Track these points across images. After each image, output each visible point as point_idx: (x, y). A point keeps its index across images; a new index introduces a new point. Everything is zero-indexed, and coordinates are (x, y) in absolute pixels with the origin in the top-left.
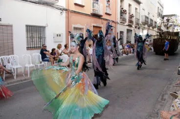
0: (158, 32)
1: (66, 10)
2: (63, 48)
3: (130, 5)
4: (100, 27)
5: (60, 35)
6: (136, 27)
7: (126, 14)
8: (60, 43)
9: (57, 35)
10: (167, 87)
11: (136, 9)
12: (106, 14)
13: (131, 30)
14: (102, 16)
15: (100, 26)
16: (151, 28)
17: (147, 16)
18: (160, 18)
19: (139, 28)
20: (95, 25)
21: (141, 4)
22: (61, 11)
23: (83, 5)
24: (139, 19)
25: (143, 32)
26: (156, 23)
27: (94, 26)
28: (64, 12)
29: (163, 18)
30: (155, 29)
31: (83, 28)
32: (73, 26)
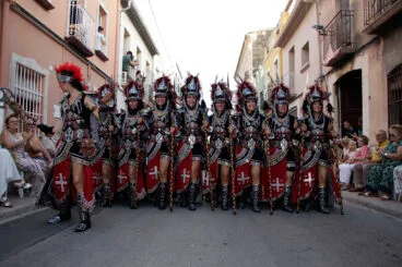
3: (139, 51)
11: (148, 64)
12: (99, 53)
21: (156, 56)
31: (43, 76)
32: (16, 58)
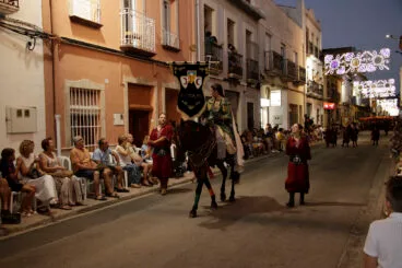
0: (309, 96)
1: (44, 36)
2: (38, 151)
3: (230, 23)
4: (150, 88)
5: (27, 113)
6: (249, 84)
7: (220, 47)
8: (27, 138)
9: (19, 113)
10: (348, 254)
11: (248, 33)
12: (167, 48)
13: (238, 94)
14: (153, 55)
15: (149, 84)
16: (290, 85)
17: (279, 52)
18: (312, 57)
19: (258, 88)
20: (134, 81)
21: (261, 21)
22: (28, 39)
23: (97, 21)
24: (256, 63)
25: (268, 97)
26: (303, 70)
27: (130, 85)
28: (39, 41)
29: (322, 58)
30: (301, 88)
31: (99, 91)
32: (69, 83)
